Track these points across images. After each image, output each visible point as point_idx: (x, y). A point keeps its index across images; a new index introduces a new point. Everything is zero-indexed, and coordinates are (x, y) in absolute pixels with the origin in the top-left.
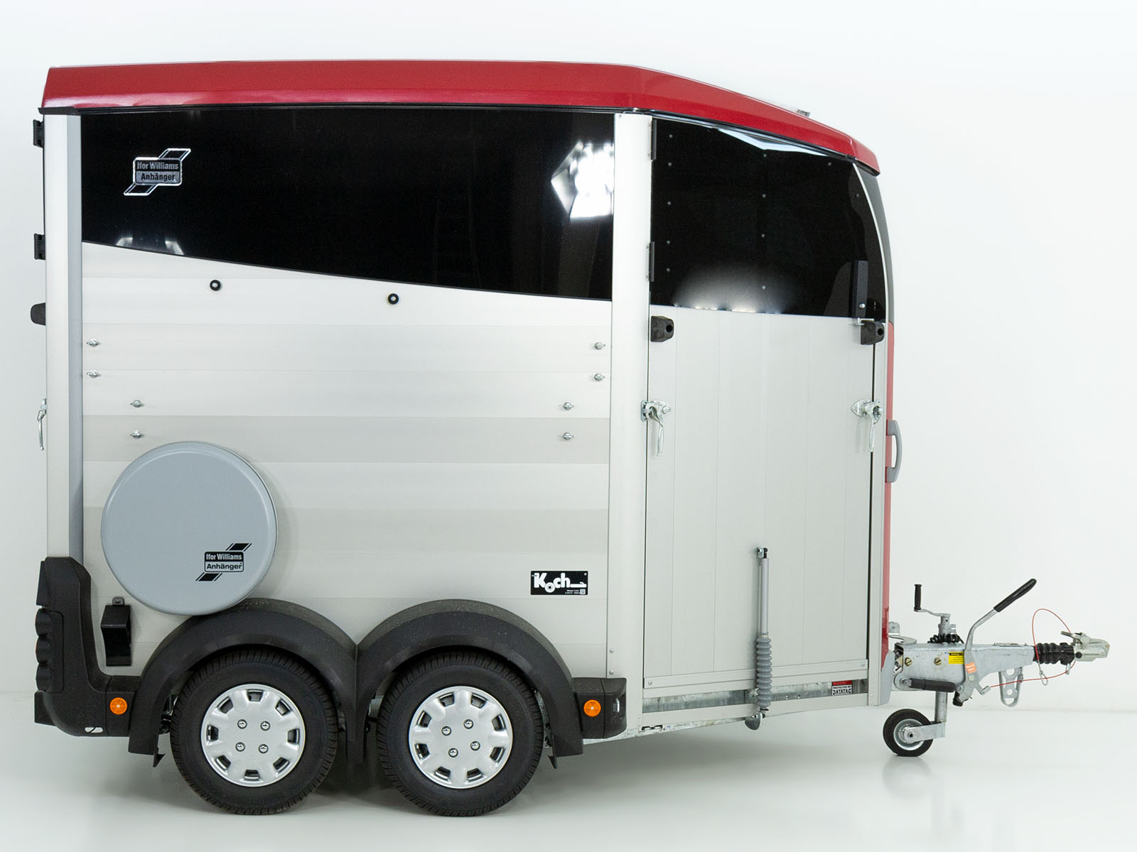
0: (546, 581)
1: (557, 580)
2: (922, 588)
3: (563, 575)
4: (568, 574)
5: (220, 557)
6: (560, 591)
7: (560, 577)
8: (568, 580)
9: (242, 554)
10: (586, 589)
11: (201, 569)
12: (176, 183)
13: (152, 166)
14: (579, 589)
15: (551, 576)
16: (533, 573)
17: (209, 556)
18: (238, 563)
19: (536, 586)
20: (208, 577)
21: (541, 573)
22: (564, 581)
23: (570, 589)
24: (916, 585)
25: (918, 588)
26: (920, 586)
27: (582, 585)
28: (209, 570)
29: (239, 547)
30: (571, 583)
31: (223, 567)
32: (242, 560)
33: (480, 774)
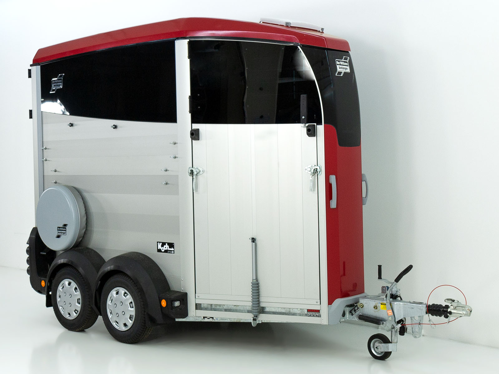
0: (162, 246)
1: (165, 246)
3: (167, 244)
4: (169, 244)
5: (61, 229)
6: (166, 251)
7: (166, 245)
8: (168, 246)
9: (65, 228)
10: (174, 251)
11: (56, 234)
12: (61, 87)
13: (56, 82)
14: (171, 251)
15: (163, 244)
16: (158, 242)
17: (59, 229)
18: (65, 232)
19: (159, 248)
20: (58, 237)
21: (160, 242)
22: (166, 247)
23: (169, 250)
26: (381, 266)
27: (172, 249)
28: (59, 234)
29: (65, 225)
30: (169, 248)
31: (62, 233)
32: (66, 231)
33: (127, 325)
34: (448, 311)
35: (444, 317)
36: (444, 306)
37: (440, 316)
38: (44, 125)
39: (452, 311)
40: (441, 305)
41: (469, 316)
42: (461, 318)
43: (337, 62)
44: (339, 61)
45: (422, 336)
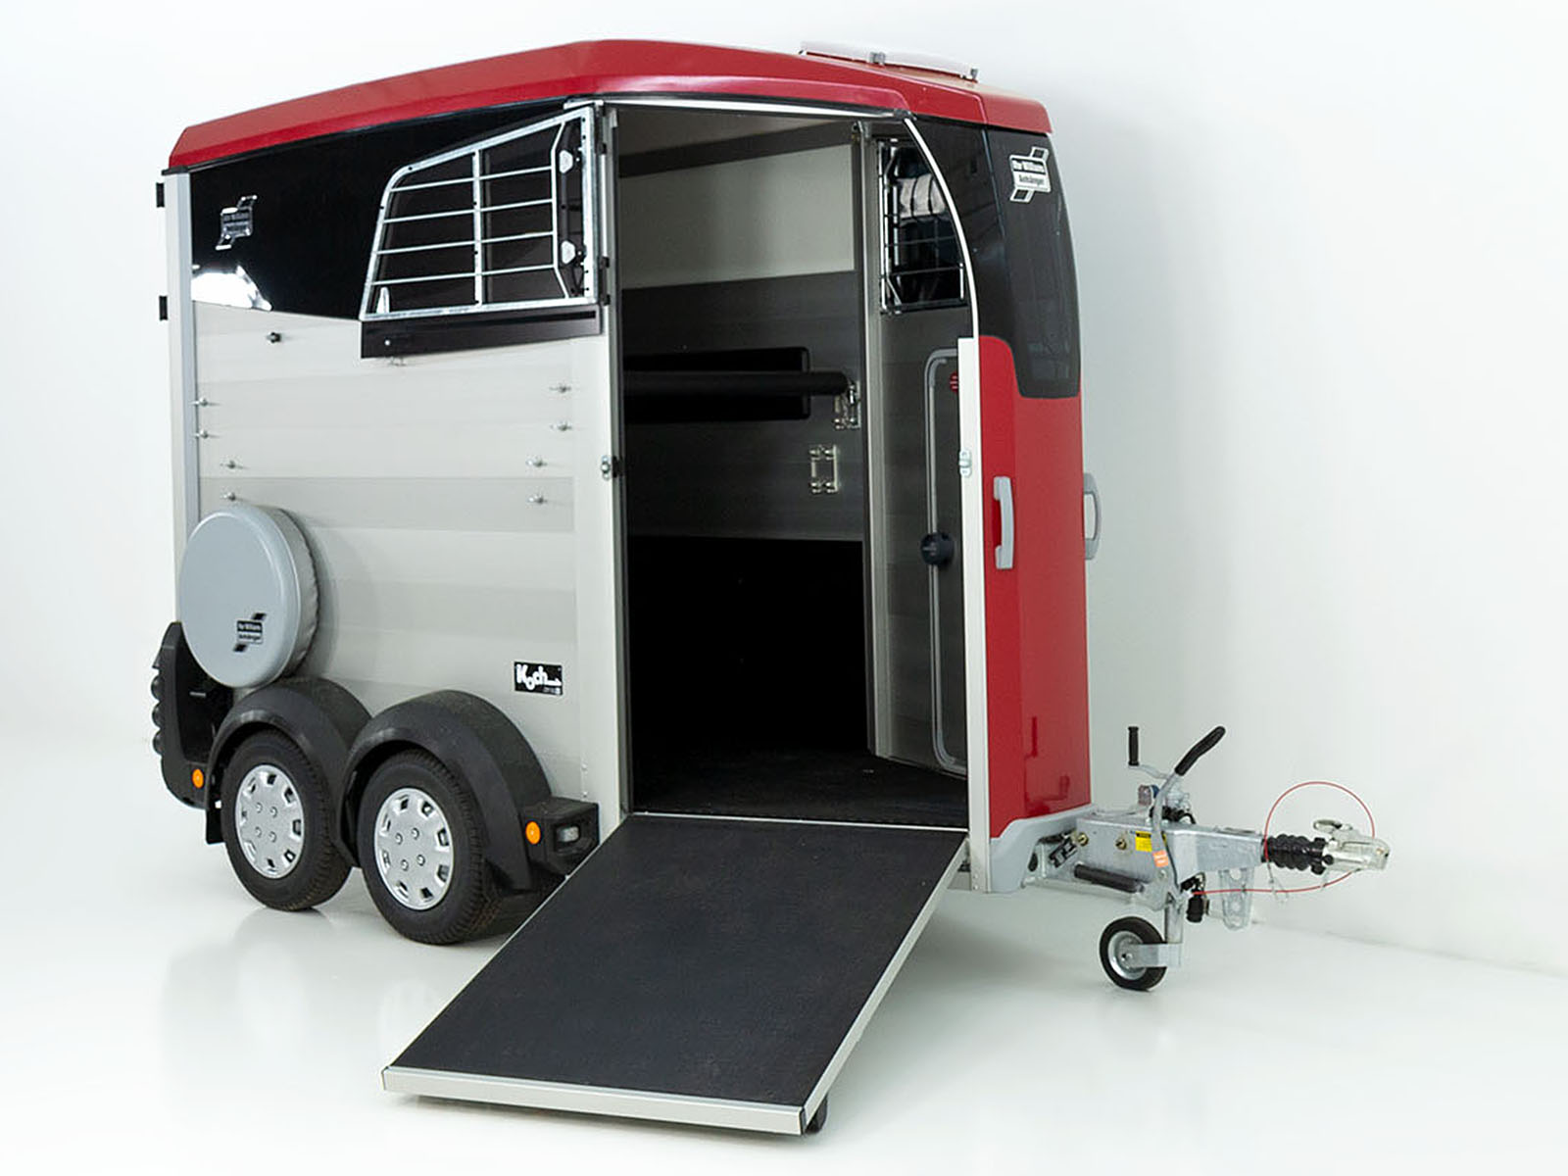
0: (529, 674)
1: (535, 674)
2: (1139, 732)
3: (541, 668)
4: (547, 668)
5: (247, 627)
6: (539, 689)
7: (538, 671)
8: (545, 675)
9: (260, 624)
10: (561, 687)
11: (235, 642)
12: (248, 232)
13: (233, 217)
14: (554, 687)
15: (532, 669)
16: (516, 664)
17: (241, 627)
18: (258, 634)
19: (519, 681)
20: (240, 648)
21: (522, 664)
22: (540, 677)
23: (548, 686)
24: (1130, 729)
25: (1133, 731)
26: (1136, 729)
27: (557, 682)
28: (241, 640)
29: (259, 616)
30: (549, 679)
31: (249, 637)
32: (260, 631)
33: (431, 895)
34: (1324, 854)
35: (1313, 870)
36: (1312, 840)
37: (1302, 868)
38: (200, 339)
39: (1335, 855)
40: (1302, 838)
41: (1382, 868)
42: (1358, 873)
43: (1015, 162)
44: (1019, 161)
45: (1250, 923)
